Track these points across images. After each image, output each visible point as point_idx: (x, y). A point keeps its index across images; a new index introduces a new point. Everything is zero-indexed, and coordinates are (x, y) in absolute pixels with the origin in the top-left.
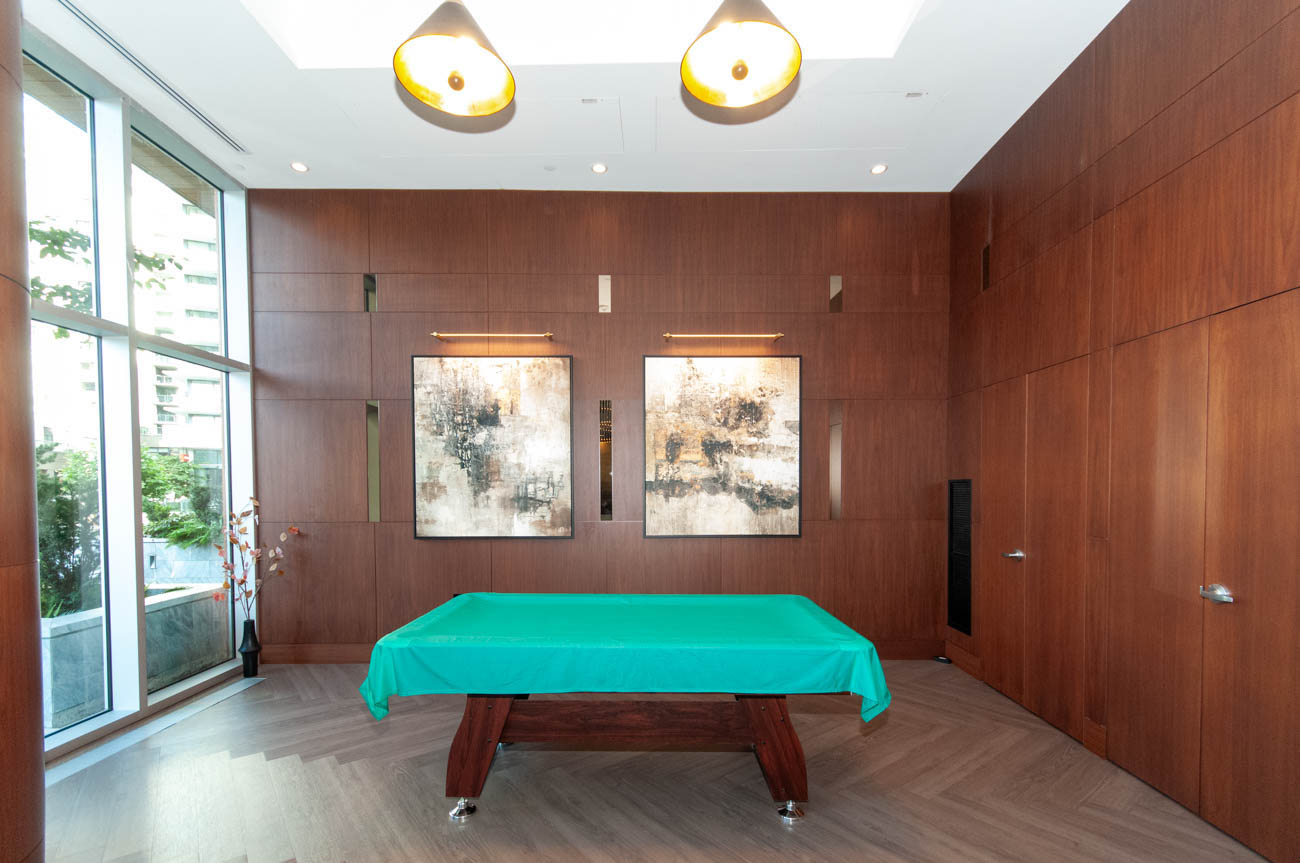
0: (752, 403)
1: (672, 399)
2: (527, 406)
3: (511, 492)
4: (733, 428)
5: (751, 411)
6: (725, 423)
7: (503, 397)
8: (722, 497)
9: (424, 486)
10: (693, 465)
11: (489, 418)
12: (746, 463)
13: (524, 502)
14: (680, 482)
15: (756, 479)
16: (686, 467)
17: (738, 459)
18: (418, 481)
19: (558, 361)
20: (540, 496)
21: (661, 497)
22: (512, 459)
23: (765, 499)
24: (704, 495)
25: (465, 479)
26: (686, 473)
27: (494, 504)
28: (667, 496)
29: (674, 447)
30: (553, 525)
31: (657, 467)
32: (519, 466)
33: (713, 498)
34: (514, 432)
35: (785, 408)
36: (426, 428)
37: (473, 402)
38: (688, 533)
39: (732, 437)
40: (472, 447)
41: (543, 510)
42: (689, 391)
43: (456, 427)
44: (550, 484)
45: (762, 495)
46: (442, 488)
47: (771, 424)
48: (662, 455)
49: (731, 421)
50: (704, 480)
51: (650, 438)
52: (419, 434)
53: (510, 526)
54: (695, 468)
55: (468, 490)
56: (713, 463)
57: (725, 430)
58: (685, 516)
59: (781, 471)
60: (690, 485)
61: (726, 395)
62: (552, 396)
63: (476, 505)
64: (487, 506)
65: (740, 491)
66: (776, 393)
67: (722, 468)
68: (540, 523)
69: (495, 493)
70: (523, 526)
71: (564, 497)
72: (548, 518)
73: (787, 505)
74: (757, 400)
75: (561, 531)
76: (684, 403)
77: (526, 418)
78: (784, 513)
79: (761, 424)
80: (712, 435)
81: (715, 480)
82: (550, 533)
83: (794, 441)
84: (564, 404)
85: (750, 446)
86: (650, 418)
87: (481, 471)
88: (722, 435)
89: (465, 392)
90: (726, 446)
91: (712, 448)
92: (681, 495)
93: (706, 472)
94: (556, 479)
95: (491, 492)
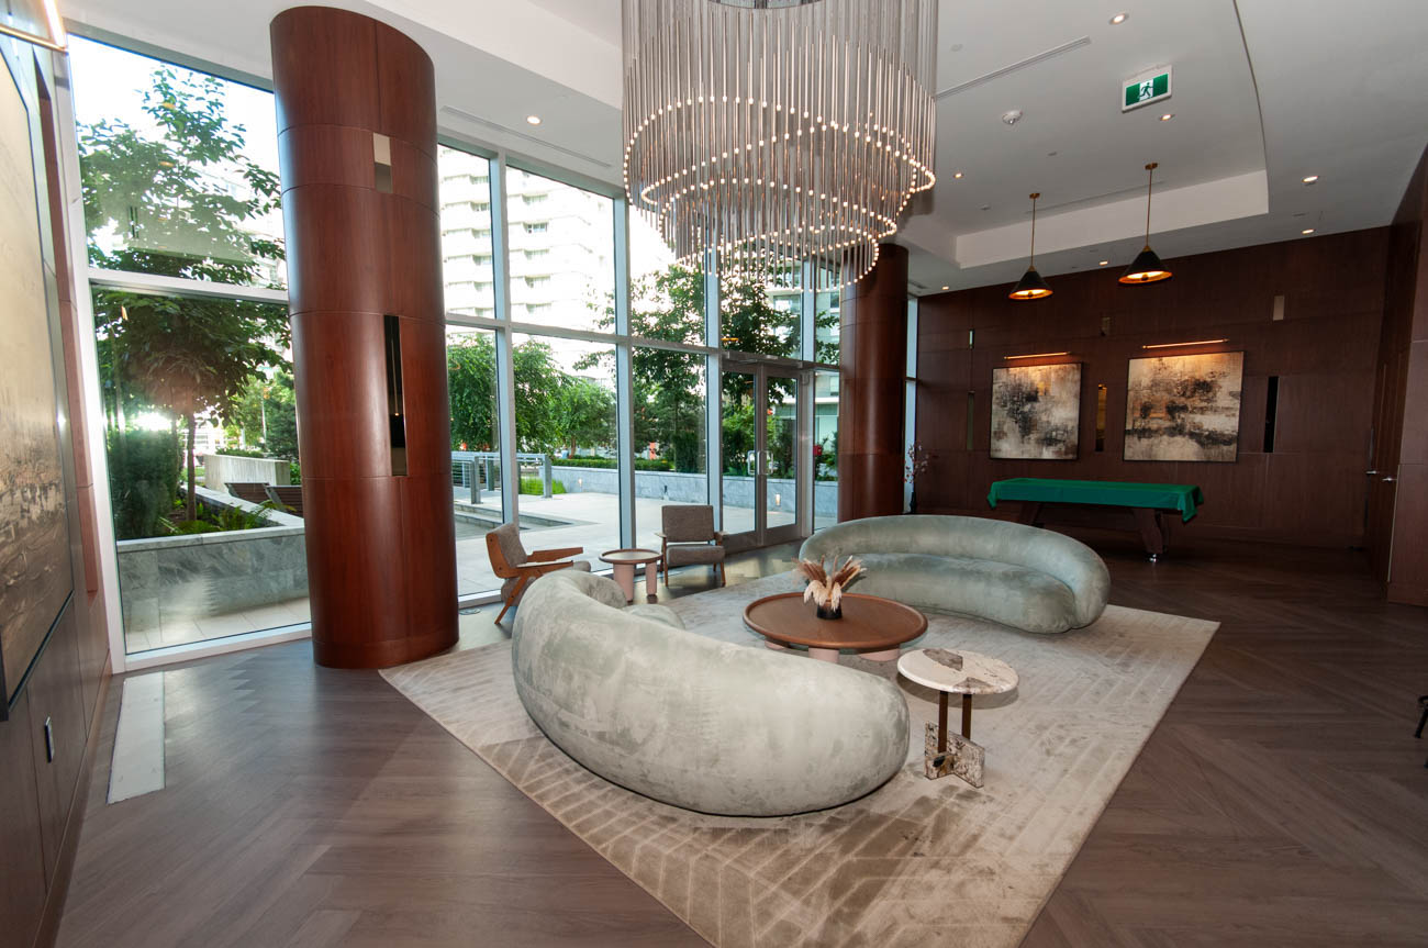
0: (1205, 382)
1: (1146, 381)
2: (1054, 391)
3: (1042, 435)
4: (1189, 397)
5: (1203, 387)
6: (1183, 395)
7: (1041, 386)
8: (1179, 439)
9: (995, 433)
10: (1158, 420)
11: (1032, 397)
12: (1198, 418)
13: (1049, 441)
14: (1149, 429)
15: (1205, 427)
16: (1154, 421)
17: (1191, 416)
18: (993, 430)
19: (1075, 366)
20: (1059, 437)
21: (1136, 438)
22: (1044, 418)
23: (1209, 439)
24: (1165, 437)
25: (1017, 429)
26: (1154, 425)
27: (1032, 442)
28: (1139, 438)
29: (1146, 410)
30: (1066, 453)
31: (1134, 421)
32: (1048, 422)
33: (1172, 439)
34: (1046, 404)
35: (1231, 383)
36: (998, 404)
37: (1024, 389)
38: (1154, 459)
39: (1189, 403)
40: (1022, 413)
41: (1060, 445)
42: (1159, 377)
43: (1014, 403)
44: (1066, 431)
45: (1208, 437)
46: (1005, 434)
47: (1218, 394)
48: (1137, 414)
49: (1188, 393)
50: (1166, 428)
51: (1130, 405)
52: (994, 407)
53: (1041, 453)
54: (1160, 421)
55: (1019, 435)
56: (1173, 418)
57: (1183, 399)
58: (1151, 449)
59: (1224, 421)
60: (1156, 431)
61: (1187, 378)
62: (1069, 384)
63: (1023, 442)
64: (1029, 443)
65: (1192, 435)
66: (1223, 375)
67: (1179, 421)
68: (1058, 452)
69: (1033, 436)
70: (1048, 454)
71: (1074, 438)
72: (1063, 449)
73: (1228, 442)
74: (1209, 380)
75: (1070, 457)
76: (1155, 384)
77: (1053, 397)
78: (1225, 448)
79: (1210, 395)
80: (1174, 403)
81: (1174, 428)
82: (1064, 457)
83: (1236, 404)
84: (1077, 388)
85: (1202, 408)
86: (1131, 394)
87: (1027, 425)
88: (1181, 401)
89: (1020, 385)
90: (1184, 409)
91: (1172, 410)
92: (1149, 437)
93: (1168, 424)
94: (1069, 428)
95: (1031, 436)
